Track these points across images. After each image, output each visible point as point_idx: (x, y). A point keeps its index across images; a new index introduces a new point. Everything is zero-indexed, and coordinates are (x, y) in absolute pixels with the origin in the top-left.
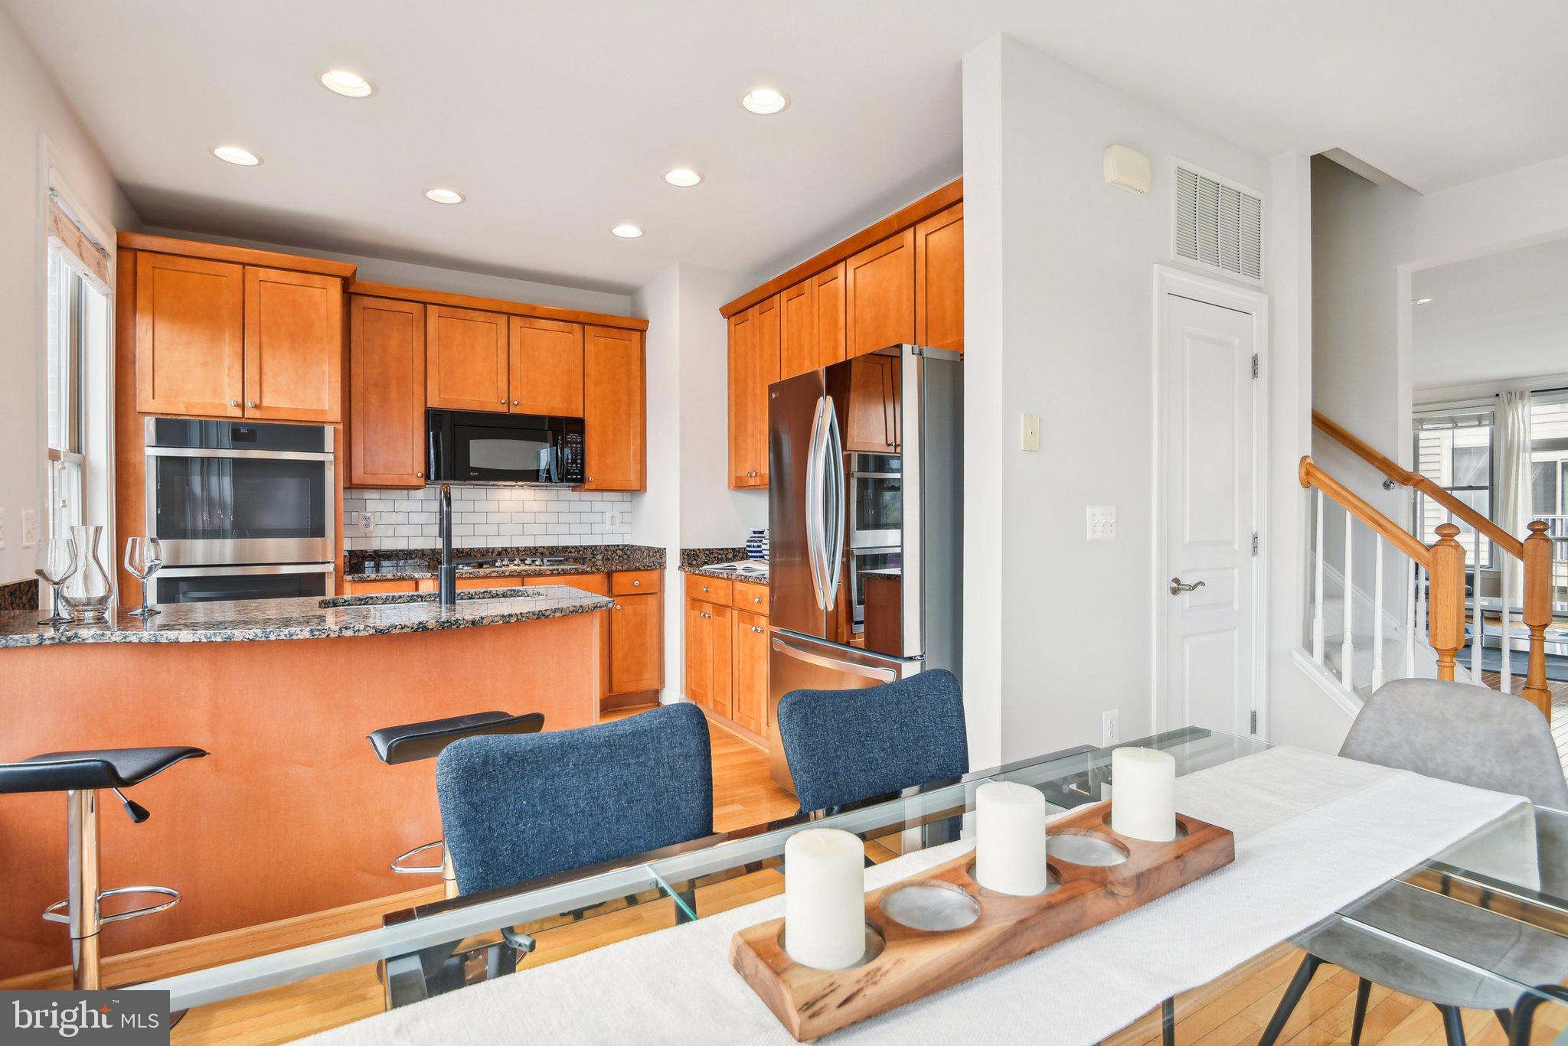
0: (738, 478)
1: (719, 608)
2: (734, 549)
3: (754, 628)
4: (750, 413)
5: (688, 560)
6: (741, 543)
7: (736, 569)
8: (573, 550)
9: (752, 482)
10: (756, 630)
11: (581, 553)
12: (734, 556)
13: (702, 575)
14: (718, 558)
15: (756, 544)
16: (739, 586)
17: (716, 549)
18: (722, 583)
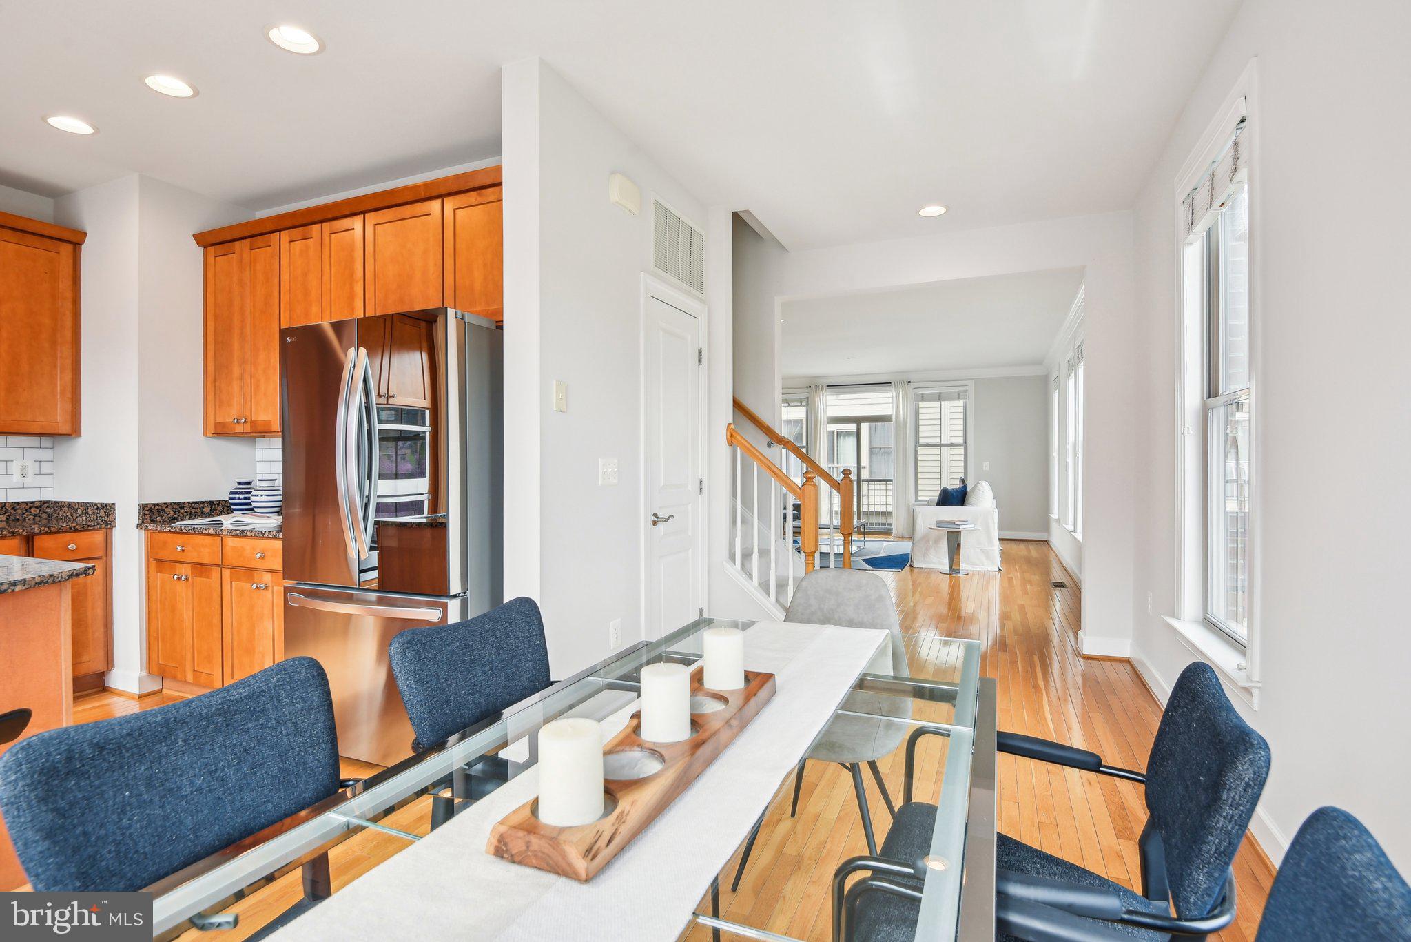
0: (217, 424)
1: (201, 568)
2: (212, 502)
3: (255, 586)
4: (236, 354)
5: (151, 517)
6: (222, 495)
7: (222, 524)
9: (239, 429)
10: (257, 587)
12: (212, 510)
13: (176, 532)
14: (191, 513)
15: (241, 496)
16: (230, 542)
17: (189, 503)
18: (208, 540)
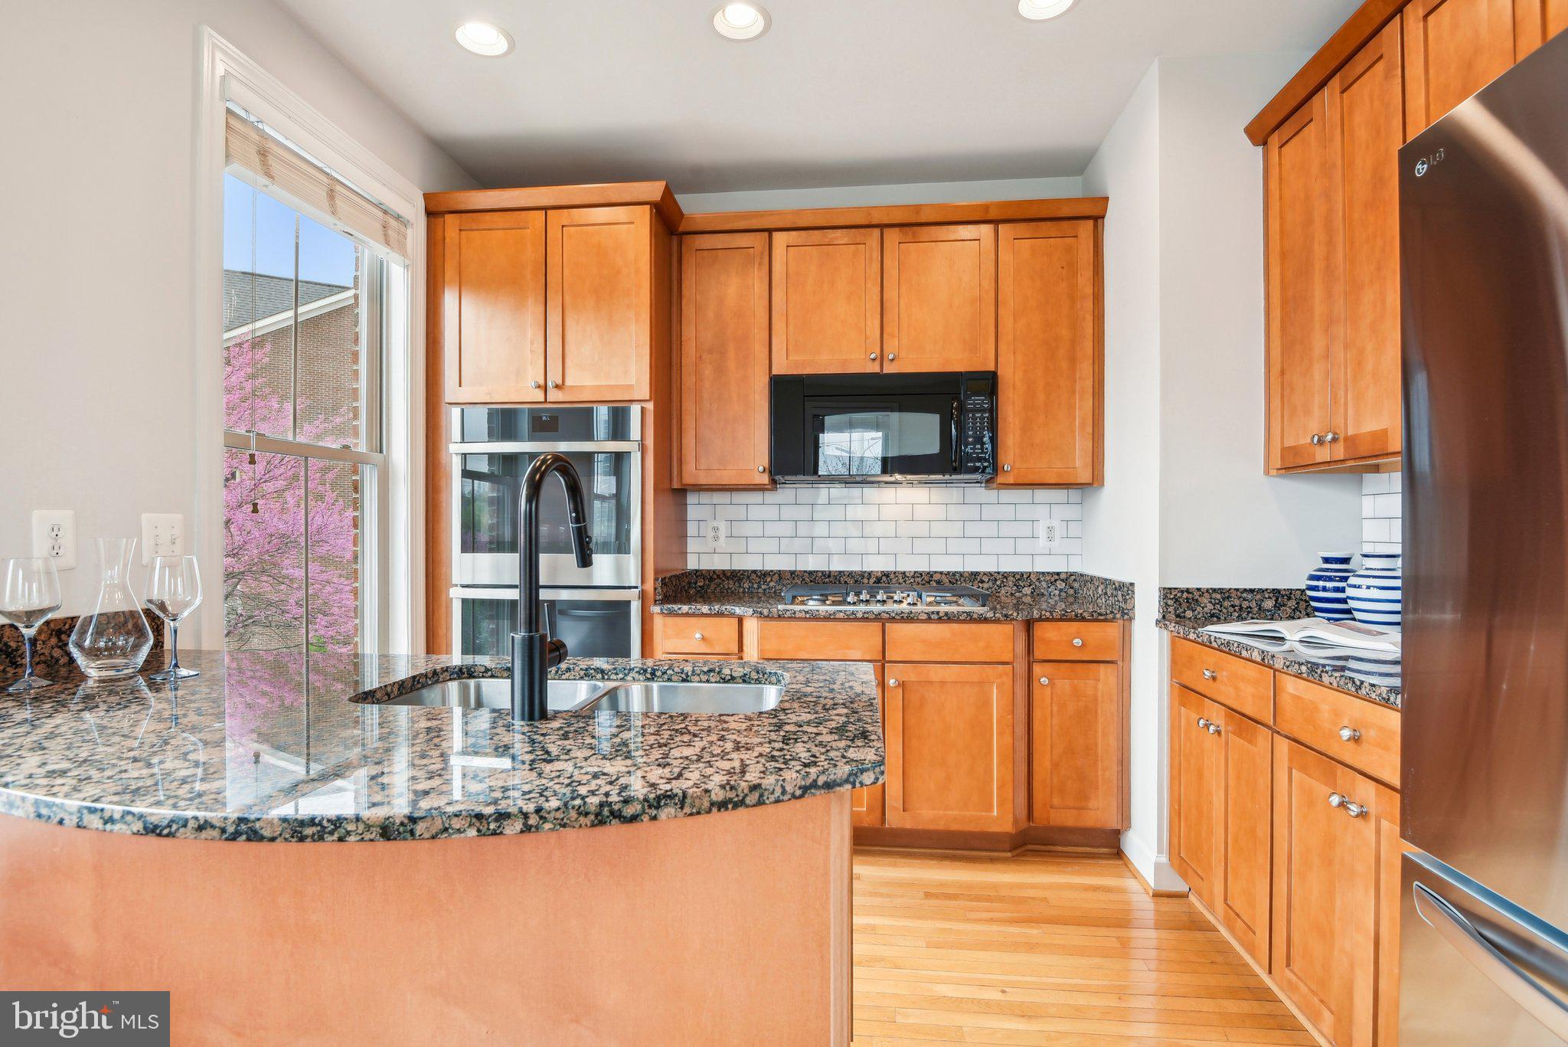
0: (1285, 451)
1: (1243, 721)
2: (1278, 591)
3: (1335, 800)
4: (1319, 308)
5: (1176, 610)
6: (1296, 579)
7: (1281, 639)
8: (986, 579)
9: (1323, 454)
10: (1342, 805)
11: (998, 583)
12: (1278, 606)
13: (1203, 644)
14: (1241, 608)
15: (1330, 585)
16: (1291, 686)
17: (1238, 590)
18: (1251, 671)
